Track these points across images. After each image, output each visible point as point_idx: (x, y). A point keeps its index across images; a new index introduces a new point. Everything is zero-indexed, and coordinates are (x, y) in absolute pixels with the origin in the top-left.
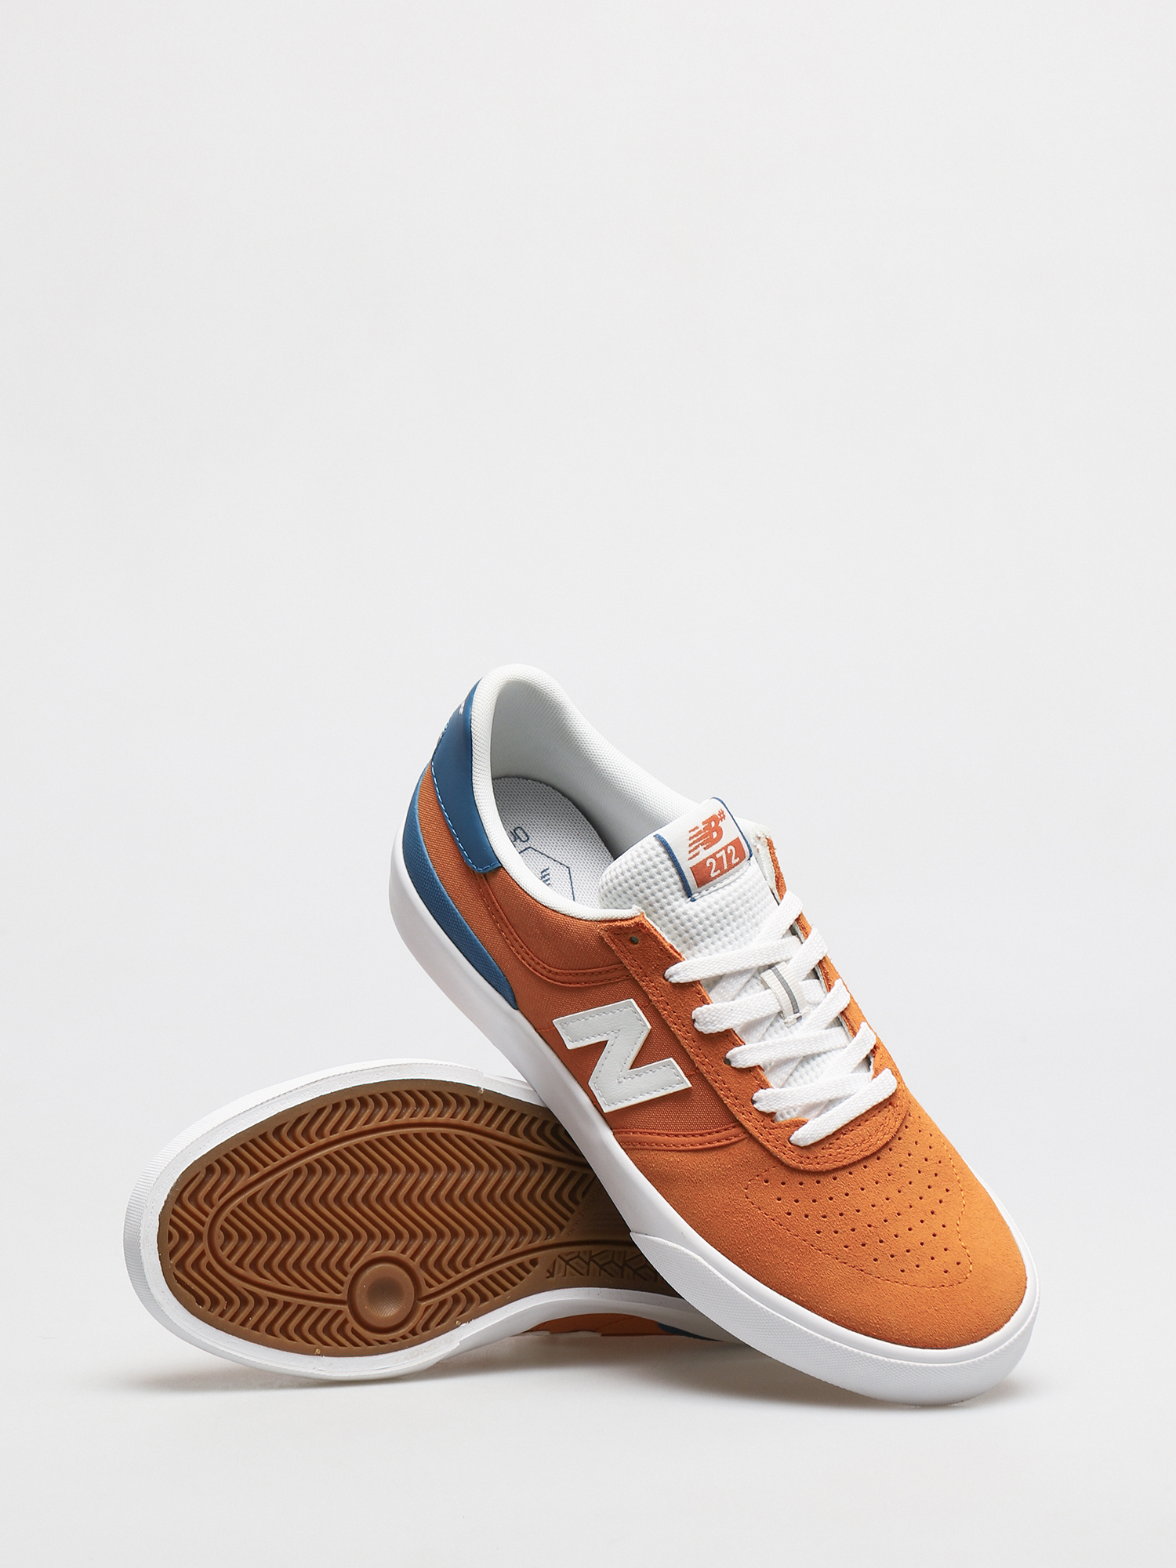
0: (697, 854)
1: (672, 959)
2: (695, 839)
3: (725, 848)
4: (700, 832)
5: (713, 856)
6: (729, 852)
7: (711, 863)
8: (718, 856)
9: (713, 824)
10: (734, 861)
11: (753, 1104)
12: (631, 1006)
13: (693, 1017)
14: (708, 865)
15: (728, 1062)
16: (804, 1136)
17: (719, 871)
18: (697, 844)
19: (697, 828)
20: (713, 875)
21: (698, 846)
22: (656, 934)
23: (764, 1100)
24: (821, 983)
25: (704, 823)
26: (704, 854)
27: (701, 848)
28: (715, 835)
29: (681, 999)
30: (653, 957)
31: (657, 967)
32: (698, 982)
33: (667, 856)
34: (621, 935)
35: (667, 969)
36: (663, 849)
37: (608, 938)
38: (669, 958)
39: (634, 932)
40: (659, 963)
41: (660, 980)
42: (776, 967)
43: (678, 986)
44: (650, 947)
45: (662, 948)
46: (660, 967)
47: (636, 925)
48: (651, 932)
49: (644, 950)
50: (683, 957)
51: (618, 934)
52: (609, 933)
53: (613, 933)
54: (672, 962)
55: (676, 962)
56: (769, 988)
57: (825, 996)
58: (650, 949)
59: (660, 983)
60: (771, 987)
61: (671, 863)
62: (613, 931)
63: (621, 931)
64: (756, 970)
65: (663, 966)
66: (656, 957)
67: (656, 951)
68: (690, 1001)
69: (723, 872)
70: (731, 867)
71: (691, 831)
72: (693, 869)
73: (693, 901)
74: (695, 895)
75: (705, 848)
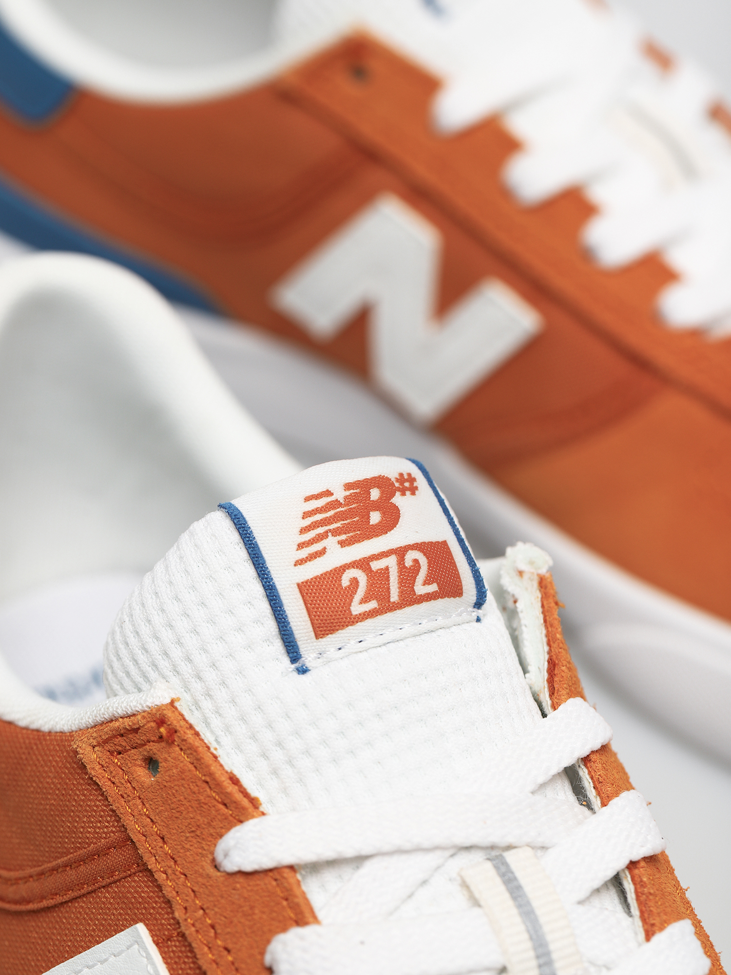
0: (323, 552)
2: (319, 517)
3: (400, 552)
4: (336, 504)
5: (363, 564)
6: (408, 563)
7: (355, 582)
8: (376, 565)
9: (375, 494)
10: (420, 589)
12: (139, 941)
14: (345, 581)
17: (373, 605)
18: (321, 530)
19: (328, 493)
20: (357, 608)
21: (324, 536)
22: (197, 743)
25: (348, 486)
26: (337, 555)
27: (331, 542)
28: (375, 517)
29: (244, 914)
30: (185, 802)
31: (198, 833)
32: (287, 870)
33: (241, 553)
34: (125, 756)
35: (221, 836)
36: (234, 536)
37: (98, 767)
38: (225, 805)
39: (153, 741)
40: (199, 818)
41: (202, 867)
42: (509, 856)
43: (241, 879)
44: (183, 779)
45: (208, 779)
46: (205, 832)
47: (153, 724)
48: (185, 740)
49: (171, 788)
50: (261, 809)
51: (119, 753)
52: (100, 754)
53: (111, 753)
54: (231, 818)
55: (242, 818)
56: (479, 906)
57: (640, 945)
58: (183, 785)
59: (201, 875)
60: (482, 903)
61: (250, 571)
62: (108, 747)
63: (124, 744)
64: (448, 853)
65: (212, 831)
66: (195, 804)
67: (196, 789)
68: (264, 916)
69: (386, 607)
70: (409, 599)
71: (308, 499)
72: (304, 588)
73: (303, 671)
74: (308, 656)
75: (342, 544)
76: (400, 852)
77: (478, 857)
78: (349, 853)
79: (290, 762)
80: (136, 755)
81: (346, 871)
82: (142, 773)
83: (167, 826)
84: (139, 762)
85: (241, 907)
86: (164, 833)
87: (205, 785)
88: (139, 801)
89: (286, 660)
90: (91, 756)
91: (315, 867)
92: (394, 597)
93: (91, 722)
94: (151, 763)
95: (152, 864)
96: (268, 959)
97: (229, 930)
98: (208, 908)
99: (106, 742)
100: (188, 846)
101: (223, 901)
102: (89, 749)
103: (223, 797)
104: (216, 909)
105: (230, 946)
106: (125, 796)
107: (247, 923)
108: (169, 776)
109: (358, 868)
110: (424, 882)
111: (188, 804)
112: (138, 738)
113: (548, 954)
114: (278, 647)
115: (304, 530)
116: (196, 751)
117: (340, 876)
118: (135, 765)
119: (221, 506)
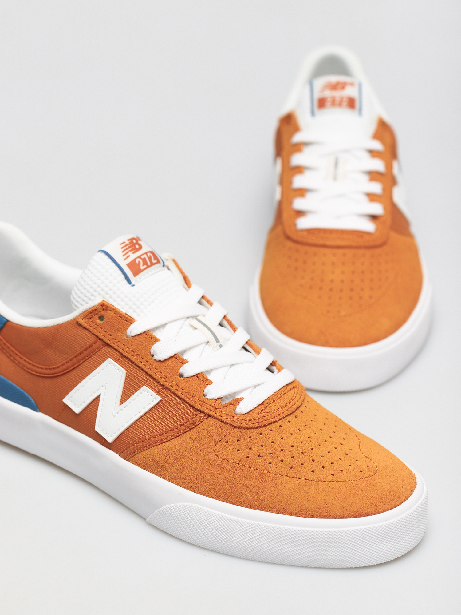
0: (129, 256)
1: (129, 321)
2: (125, 248)
3: (146, 253)
4: (127, 245)
5: (139, 257)
6: (149, 256)
7: (139, 262)
8: (142, 257)
9: (134, 241)
11: (205, 397)
12: (110, 363)
13: (152, 353)
14: (137, 262)
15: (181, 375)
16: (242, 408)
17: (145, 266)
18: (127, 251)
19: (124, 242)
20: (142, 268)
21: (127, 253)
23: (212, 392)
24: (228, 329)
25: (128, 240)
26: (133, 256)
28: (137, 246)
29: (141, 345)
30: (115, 323)
31: (121, 330)
32: (148, 331)
33: (110, 260)
34: (93, 318)
35: (127, 329)
36: (106, 257)
37: (85, 324)
38: (126, 321)
39: (101, 311)
40: (120, 326)
41: (124, 338)
42: (198, 318)
43: (137, 337)
44: (113, 318)
45: (120, 315)
46: (123, 329)
47: (101, 307)
48: (111, 308)
49: (110, 321)
50: (135, 320)
51: (90, 318)
52: (85, 320)
53: (88, 319)
54: (129, 324)
55: (132, 323)
56: (197, 329)
57: (233, 335)
58: (113, 319)
59: (125, 340)
60: (198, 328)
61: (113, 264)
62: (87, 318)
63: (92, 315)
64: (185, 319)
65: (124, 328)
66: (118, 323)
67: (117, 319)
68: (146, 344)
69: (148, 267)
70: (152, 264)
71: (121, 244)
72: (129, 265)
73: (133, 286)
74: (133, 283)
75: (133, 253)
76: (175, 321)
77: (191, 319)
78: (163, 323)
79: (138, 308)
80: (97, 317)
81: (161, 329)
82: (99, 321)
83: (111, 331)
84: (98, 319)
85: (139, 343)
86: (110, 333)
87: (120, 317)
88: (100, 328)
89: (128, 284)
90: (81, 322)
91: (157, 328)
92: (149, 264)
93: (78, 314)
94: (101, 318)
95: (109, 342)
96: (152, 352)
97: (138, 350)
98: (129, 347)
99: (87, 316)
100: (118, 334)
101: (133, 344)
102: (81, 320)
103: (126, 319)
104: (132, 346)
105: (139, 354)
106: (96, 328)
107: (142, 346)
108: (109, 318)
109: (164, 328)
110: (181, 328)
111: (116, 324)
112: (96, 312)
113: (217, 338)
114: (125, 281)
115: (123, 252)
116: (115, 309)
117: (160, 331)
118: (97, 319)
119: (99, 251)
